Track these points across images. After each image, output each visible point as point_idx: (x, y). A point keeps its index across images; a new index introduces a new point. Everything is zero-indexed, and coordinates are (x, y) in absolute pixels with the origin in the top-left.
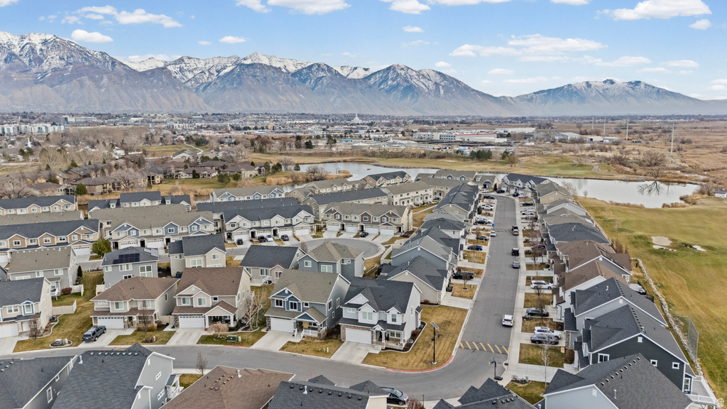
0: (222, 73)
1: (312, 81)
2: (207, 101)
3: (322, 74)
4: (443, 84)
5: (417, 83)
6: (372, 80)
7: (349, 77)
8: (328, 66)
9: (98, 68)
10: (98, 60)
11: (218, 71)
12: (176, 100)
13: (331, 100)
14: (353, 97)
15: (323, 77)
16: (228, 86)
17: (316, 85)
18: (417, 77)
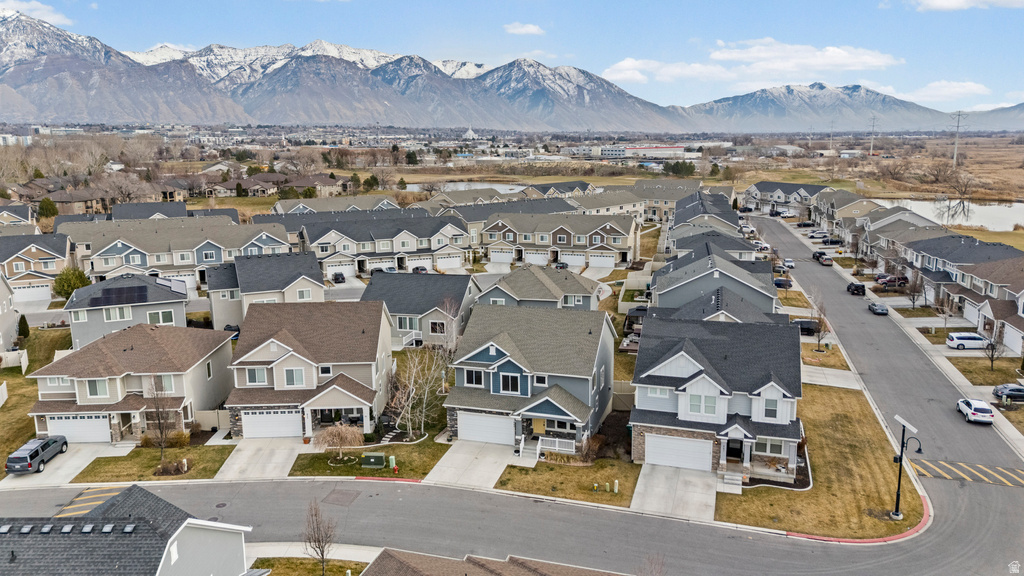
0: (270, 70)
1: (402, 82)
2: (249, 111)
3: (416, 71)
4: (588, 87)
5: (552, 85)
6: (488, 80)
7: (455, 76)
8: (424, 61)
9: (85, 60)
10: (84, 49)
11: (264, 67)
12: (203, 108)
13: (430, 109)
14: (460, 105)
15: (417, 75)
16: (279, 89)
17: (407, 87)
18: (551, 77)
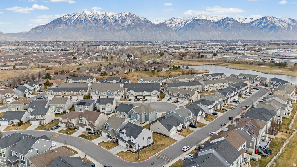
0: (186, 24)
1: (224, 25)
2: (179, 35)
3: (229, 22)
4: (292, 24)
5: (278, 24)
6: (254, 23)
7: (242, 23)
8: (232, 18)
9: (142, 24)
10: (142, 21)
11: (185, 23)
12: (168, 35)
13: (232, 33)
14: (243, 32)
15: (229, 23)
16: (188, 29)
17: (226, 27)
18: (278, 21)
